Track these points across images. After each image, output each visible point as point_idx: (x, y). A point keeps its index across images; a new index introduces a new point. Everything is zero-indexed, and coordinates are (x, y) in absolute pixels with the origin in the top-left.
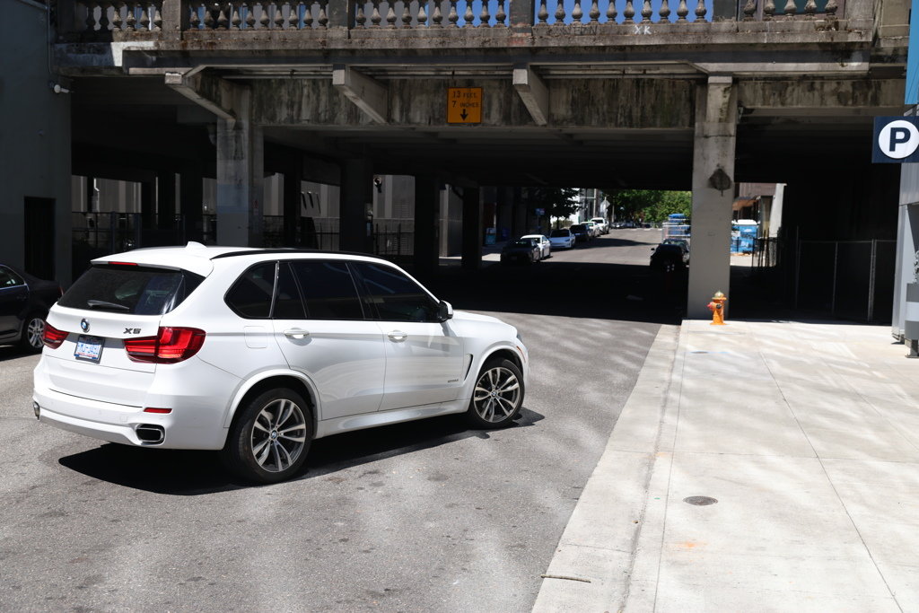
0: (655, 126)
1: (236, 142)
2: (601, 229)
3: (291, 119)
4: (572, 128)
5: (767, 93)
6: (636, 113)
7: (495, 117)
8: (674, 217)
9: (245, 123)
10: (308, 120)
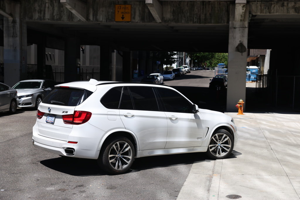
0: (211, 23)
1: (13, 29)
2: (187, 70)
3: (40, 18)
4: (173, 24)
5: (262, 8)
6: (203, 17)
7: (137, 19)
8: (220, 65)
9: (18, 20)
10: (49, 19)
